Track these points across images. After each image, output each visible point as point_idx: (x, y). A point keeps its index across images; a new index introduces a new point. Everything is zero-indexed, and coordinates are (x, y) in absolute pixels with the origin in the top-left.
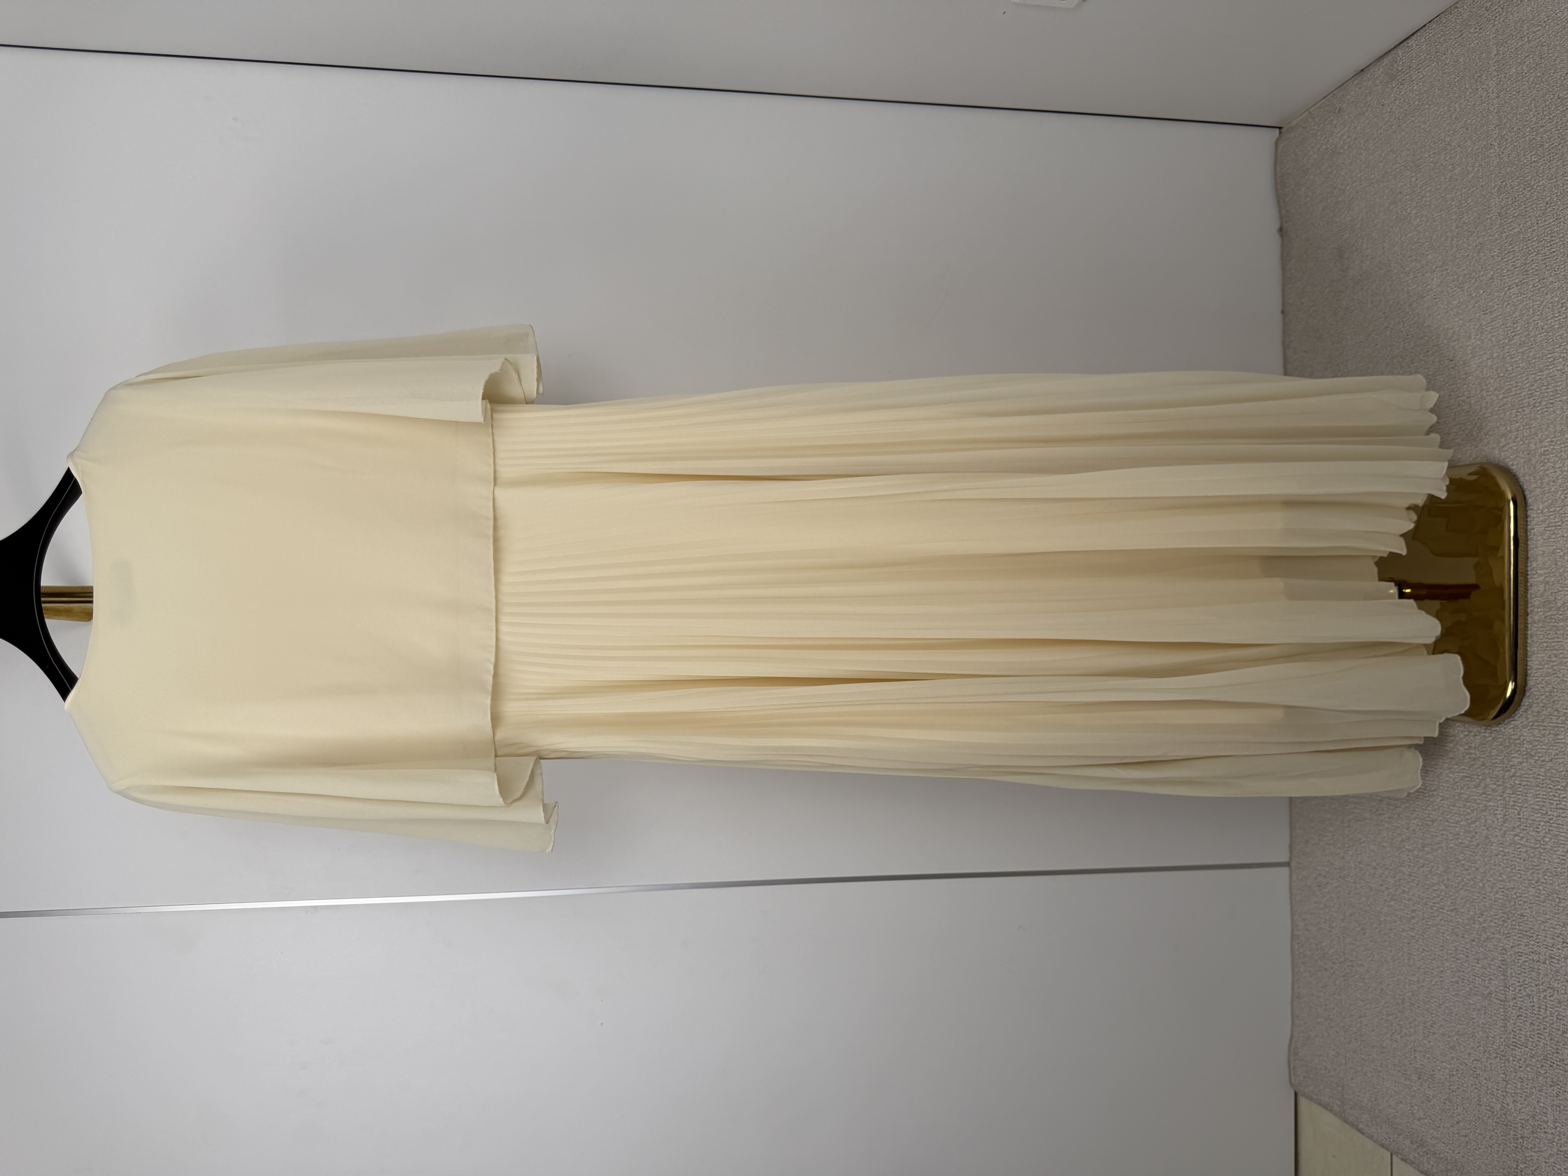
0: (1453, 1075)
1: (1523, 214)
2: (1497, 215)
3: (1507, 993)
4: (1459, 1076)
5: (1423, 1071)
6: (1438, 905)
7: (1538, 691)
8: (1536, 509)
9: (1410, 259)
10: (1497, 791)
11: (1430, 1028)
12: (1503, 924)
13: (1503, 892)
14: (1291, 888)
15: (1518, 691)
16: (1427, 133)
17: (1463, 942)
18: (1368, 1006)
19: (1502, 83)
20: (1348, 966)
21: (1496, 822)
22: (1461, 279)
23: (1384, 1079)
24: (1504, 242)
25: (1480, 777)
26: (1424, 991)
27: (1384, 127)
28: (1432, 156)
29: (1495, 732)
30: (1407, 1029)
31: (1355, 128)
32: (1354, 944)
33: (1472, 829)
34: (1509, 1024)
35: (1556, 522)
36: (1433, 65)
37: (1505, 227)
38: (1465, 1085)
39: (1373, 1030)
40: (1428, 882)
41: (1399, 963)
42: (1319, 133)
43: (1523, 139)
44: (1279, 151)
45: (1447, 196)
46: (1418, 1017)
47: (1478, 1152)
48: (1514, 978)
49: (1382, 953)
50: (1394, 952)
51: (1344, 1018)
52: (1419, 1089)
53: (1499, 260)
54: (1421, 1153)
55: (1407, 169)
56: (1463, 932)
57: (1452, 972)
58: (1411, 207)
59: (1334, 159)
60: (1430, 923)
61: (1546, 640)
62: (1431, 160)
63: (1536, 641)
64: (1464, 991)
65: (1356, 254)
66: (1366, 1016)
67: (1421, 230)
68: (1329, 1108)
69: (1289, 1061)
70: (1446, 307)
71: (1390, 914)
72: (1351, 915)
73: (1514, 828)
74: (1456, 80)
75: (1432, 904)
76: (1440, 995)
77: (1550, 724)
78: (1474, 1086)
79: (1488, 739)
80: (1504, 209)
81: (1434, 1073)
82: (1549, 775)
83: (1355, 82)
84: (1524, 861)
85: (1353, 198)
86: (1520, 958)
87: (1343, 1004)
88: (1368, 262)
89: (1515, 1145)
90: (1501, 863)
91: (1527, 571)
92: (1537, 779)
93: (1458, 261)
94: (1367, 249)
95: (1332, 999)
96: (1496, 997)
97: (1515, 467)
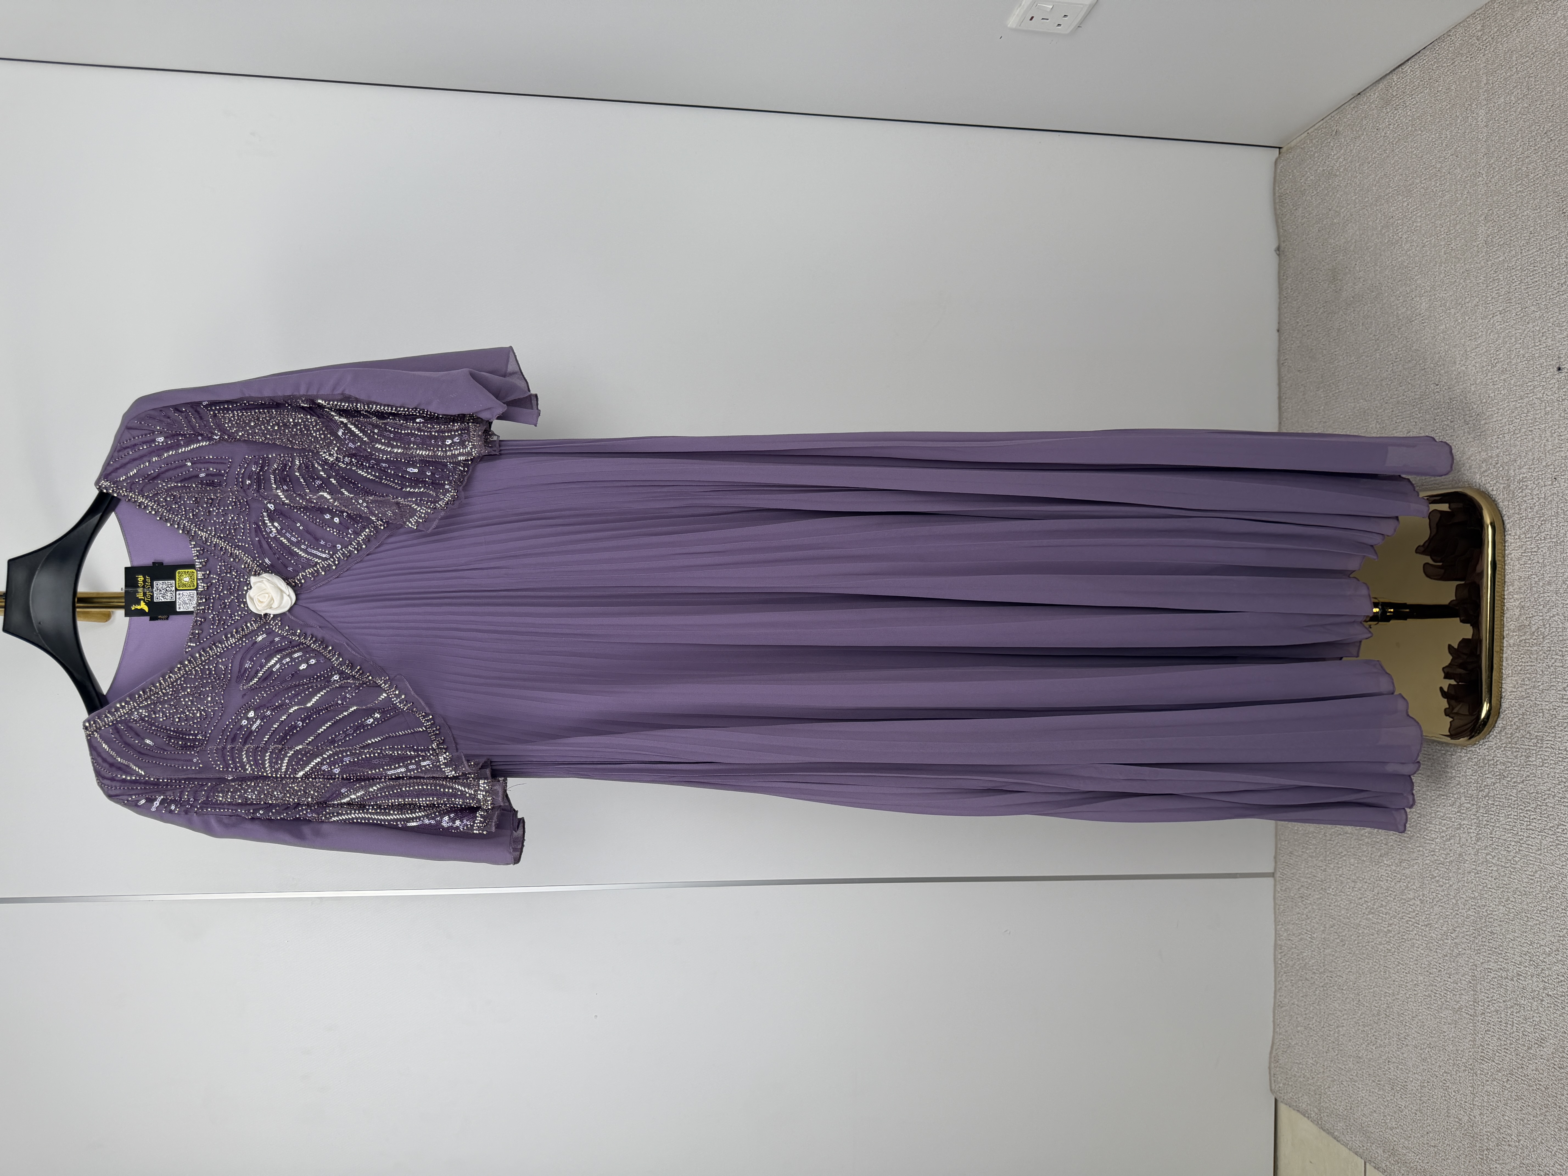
0: (1424, 1086)
1: (1508, 243)
2: (1483, 243)
3: (1476, 1008)
4: (1430, 1087)
5: (1396, 1081)
6: (1413, 920)
7: (1511, 713)
8: (1514, 534)
9: (1400, 282)
10: (1471, 810)
11: (1403, 1040)
12: (1474, 941)
13: (1475, 909)
14: (1275, 898)
15: (1492, 712)
16: (1419, 159)
17: (1435, 957)
18: (1345, 1016)
19: (1491, 112)
20: (1327, 976)
21: (1469, 841)
22: (1448, 305)
23: (1359, 1088)
24: (1489, 270)
25: (1456, 796)
26: (1398, 1004)
27: (1378, 152)
28: (1424, 182)
29: (1471, 752)
30: (1381, 1040)
31: (1351, 151)
32: (1333, 955)
33: (1446, 846)
34: (1477, 1038)
35: (1532, 548)
36: (1426, 91)
37: (1491, 255)
38: (1435, 1097)
39: (1350, 1040)
40: (1404, 897)
41: (1376, 975)
42: (1316, 155)
43: (1508, 170)
44: (1278, 171)
45: (1437, 222)
46: (1393, 1029)
47: (1445, 1163)
48: (1483, 994)
49: (1360, 964)
50: (1371, 964)
51: (1323, 1027)
52: (1391, 1100)
53: (1484, 288)
54: (1394, 1163)
55: (1399, 194)
56: (1436, 947)
57: (1425, 985)
58: (1402, 231)
59: (1330, 181)
60: (1405, 937)
61: (1520, 664)
62: (1422, 185)
63: (1510, 664)
64: (1436, 1005)
65: (1349, 276)
66: (1343, 1026)
67: (1412, 255)
68: (1307, 1115)
69: (1270, 1068)
70: (1433, 331)
71: (1368, 927)
72: (1332, 927)
73: (1487, 846)
74: (1447, 107)
75: (1408, 919)
76: (1413, 1007)
77: (1522, 746)
78: (1443, 1098)
79: (1463, 759)
80: (1491, 237)
81: (1407, 1084)
82: (1519, 796)
83: (1352, 106)
84: (1495, 879)
85: (1348, 221)
86: (1489, 974)
87: (1322, 1013)
88: (1361, 284)
89: (1481, 1157)
90: (1474, 881)
91: (1504, 595)
92: (1508, 799)
93: (1445, 286)
94: (1360, 271)
95: (1312, 1008)
96: (1466, 1012)
97: (1495, 493)
